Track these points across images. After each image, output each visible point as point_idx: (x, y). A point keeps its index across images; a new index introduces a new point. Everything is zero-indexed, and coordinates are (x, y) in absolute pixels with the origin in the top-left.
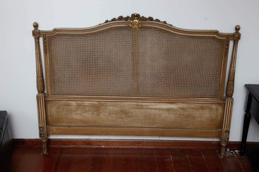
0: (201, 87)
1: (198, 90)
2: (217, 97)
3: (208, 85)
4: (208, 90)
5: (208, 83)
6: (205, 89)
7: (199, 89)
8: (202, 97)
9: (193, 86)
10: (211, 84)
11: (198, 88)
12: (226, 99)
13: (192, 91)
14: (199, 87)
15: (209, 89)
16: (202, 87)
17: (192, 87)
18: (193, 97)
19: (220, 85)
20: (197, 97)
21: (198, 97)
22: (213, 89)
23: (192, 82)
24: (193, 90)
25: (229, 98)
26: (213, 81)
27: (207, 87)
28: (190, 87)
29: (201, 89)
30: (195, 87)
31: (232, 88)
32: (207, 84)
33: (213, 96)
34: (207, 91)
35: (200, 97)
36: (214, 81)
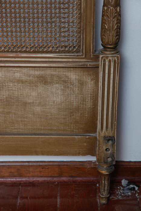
0: (33, 23)
1: (25, 32)
2: (77, 52)
3: (51, 18)
4: (51, 31)
5: (51, 13)
6: (45, 29)
7: (27, 29)
8: (38, 52)
9: (11, 21)
10: (58, 15)
11: (25, 26)
12: (101, 56)
13: (9, 34)
14: (27, 24)
15: (53, 29)
16: (36, 25)
17: (9, 24)
18: (16, 52)
19: (81, 17)
20: (25, 52)
21: (29, 52)
22: (64, 27)
23: (6, 10)
24: (12, 32)
25: (108, 53)
26: (62, 6)
27: (49, 24)
28: (4, 24)
29: (33, 28)
30: (16, 22)
31: (113, 26)
32: (49, 15)
33: (66, 47)
34: (49, 34)
35: (34, 52)
36: (66, 5)
